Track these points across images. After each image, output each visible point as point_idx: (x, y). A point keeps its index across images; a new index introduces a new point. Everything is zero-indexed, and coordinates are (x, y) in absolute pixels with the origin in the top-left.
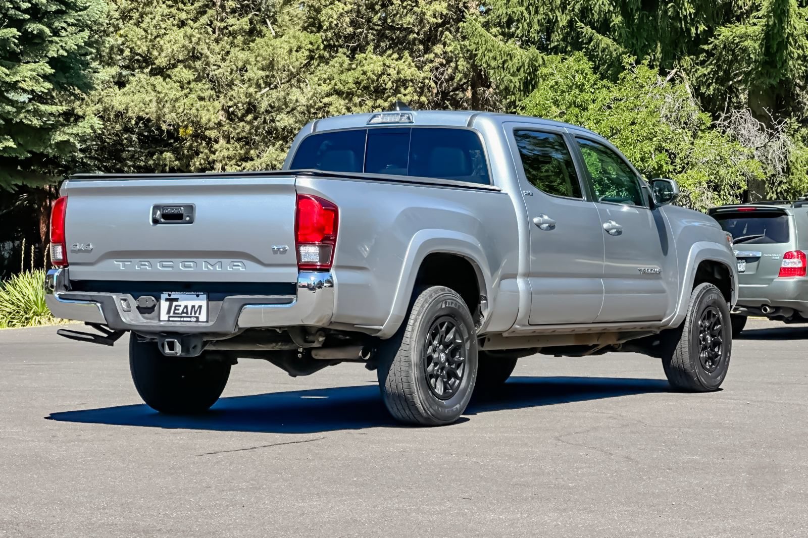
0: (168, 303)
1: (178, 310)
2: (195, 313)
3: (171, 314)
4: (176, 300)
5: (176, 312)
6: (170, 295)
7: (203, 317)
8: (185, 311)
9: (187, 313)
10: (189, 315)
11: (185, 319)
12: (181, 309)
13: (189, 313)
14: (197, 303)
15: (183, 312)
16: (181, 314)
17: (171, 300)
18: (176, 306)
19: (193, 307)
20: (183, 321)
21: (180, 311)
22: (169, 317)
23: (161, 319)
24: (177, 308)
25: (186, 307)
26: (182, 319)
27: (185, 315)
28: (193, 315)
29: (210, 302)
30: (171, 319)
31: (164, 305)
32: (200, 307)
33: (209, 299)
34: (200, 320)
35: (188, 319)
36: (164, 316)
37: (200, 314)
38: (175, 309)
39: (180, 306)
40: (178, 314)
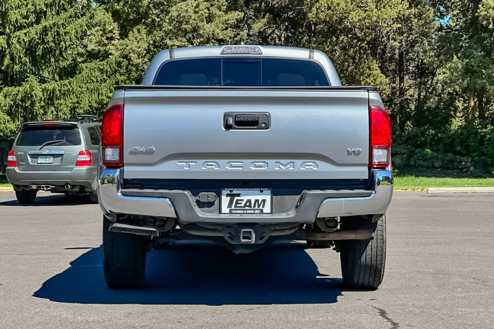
0: (229, 198)
1: (241, 203)
2: (259, 206)
3: (233, 208)
4: (239, 195)
5: (238, 205)
6: (231, 191)
7: (267, 209)
8: (248, 204)
9: (250, 206)
10: (252, 208)
11: (248, 212)
12: (243, 203)
13: (252, 206)
14: (260, 198)
15: (245, 206)
16: (244, 207)
17: (232, 196)
18: (237, 200)
19: (257, 201)
20: (247, 213)
21: (242, 205)
22: (230, 210)
23: (223, 212)
24: (239, 202)
25: (249, 201)
26: (245, 212)
27: (248, 208)
28: (256, 207)
29: (274, 197)
30: (233, 212)
31: (225, 200)
32: (264, 201)
33: (273, 194)
34: (264, 212)
35: (253, 212)
36: (225, 209)
37: (263, 207)
38: (237, 203)
39: (242, 200)
40: (241, 207)
